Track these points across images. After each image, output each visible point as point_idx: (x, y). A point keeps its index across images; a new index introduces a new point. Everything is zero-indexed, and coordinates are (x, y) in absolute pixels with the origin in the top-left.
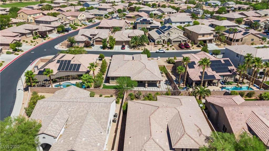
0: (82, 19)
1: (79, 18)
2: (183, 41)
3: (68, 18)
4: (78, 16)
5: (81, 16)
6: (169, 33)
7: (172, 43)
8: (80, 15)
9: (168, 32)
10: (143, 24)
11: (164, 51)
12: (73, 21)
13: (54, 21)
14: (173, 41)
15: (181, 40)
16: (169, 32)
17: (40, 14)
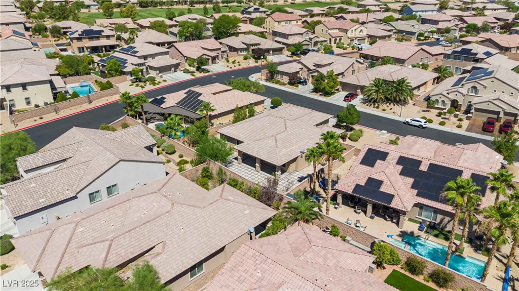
0: (356, 37)
1: (350, 34)
2: (506, 114)
3: (329, 31)
4: (348, 30)
5: (355, 30)
6: (474, 88)
7: (472, 113)
8: (355, 27)
9: (472, 84)
10: (459, 59)
11: (422, 124)
12: (338, 39)
13: (297, 34)
14: (475, 108)
15: (500, 110)
16: (477, 85)
17: (297, 22)
